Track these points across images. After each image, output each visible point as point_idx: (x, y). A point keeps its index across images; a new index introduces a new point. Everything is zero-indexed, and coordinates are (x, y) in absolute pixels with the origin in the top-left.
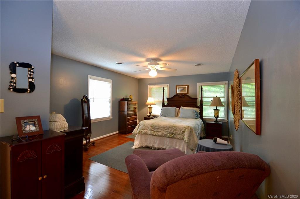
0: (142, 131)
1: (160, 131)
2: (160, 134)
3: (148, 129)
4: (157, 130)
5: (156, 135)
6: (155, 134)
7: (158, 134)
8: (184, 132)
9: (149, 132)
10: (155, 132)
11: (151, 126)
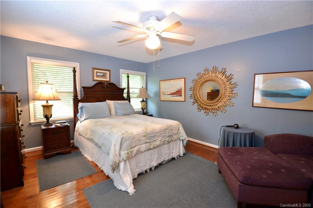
0: (131, 152)
1: (158, 138)
2: (158, 143)
3: (140, 142)
4: (153, 139)
5: (154, 148)
6: (152, 147)
7: (156, 144)
8: (179, 129)
9: (143, 147)
10: (152, 143)
11: (145, 136)
